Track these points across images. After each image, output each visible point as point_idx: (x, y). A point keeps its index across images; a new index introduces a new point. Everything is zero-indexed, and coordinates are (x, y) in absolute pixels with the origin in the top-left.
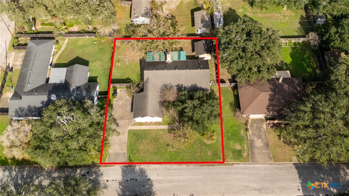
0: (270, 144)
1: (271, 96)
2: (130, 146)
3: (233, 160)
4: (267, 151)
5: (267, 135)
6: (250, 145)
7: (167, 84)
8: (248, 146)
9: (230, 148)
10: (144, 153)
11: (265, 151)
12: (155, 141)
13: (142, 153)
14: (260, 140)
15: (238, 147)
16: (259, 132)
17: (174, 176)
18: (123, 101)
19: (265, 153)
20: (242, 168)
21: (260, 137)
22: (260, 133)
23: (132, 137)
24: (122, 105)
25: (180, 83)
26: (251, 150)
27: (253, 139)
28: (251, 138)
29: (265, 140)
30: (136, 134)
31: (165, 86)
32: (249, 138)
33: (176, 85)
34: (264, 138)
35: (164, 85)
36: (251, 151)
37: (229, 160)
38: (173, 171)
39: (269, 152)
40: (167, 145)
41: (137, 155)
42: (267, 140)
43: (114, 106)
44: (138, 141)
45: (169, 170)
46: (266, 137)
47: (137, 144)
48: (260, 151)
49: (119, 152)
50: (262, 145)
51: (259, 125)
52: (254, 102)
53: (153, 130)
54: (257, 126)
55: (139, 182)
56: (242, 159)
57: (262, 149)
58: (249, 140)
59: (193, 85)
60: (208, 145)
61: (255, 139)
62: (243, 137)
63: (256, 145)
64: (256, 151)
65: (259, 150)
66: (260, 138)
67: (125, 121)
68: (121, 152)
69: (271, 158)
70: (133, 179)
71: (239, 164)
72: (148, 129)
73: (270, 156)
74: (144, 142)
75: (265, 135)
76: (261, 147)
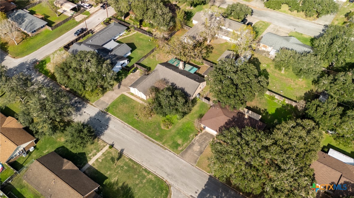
0: (204, 153)
1: (229, 121)
2: (115, 102)
3: (169, 147)
4: (197, 156)
5: (207, 147)
6: (189, 146)
7: (167, 79)
8: (187, 145)
9: (174, 139)
11: (196, 155)
12: (131, 108)
13: (118, 110)
14: (199, 147)
15: (180, 142)
16: (203, 142)
17: (123, 133)
18: (135, 77)
19: (195, 156)
20: (170, 155)
21: (201, 145)
22: (203, 143)
23: (121, 99)
24: (132, 79)
25: (175, 83)
26: (187, 148)
27: (195, 143)
28: (194, 142)
29: (203, 149)
30: (125, 98)
32: (193, 141)
33: (172, 82)
34: (203, 147)
35: (164, 78)
36: (186, 150)
37: (166, 145)
38: (125, 130)
39: (198, 157)
40: (136, 114)
41: (114, 109)
42: (204, 149)
43: (127, 77)
44: (122, 102)
45: (124, 128)
46: (205, 147)
47: (120, 104)
48: (192, 153)
50: (198, 150)
51: (207, 138)
52: (213, 119)
53: (136, 102)
54: (205, 137)
55: (101, 123)
56: (175, 150)
57: (195, 152)
58: (191, 142)
59: (182, 88)
60: (162, 129)
61: (197, 144)
62: (189, 138)
63: (194, 148)
64: (190, 151)
65: (193, 152)
66: (200, 146)
67: (125, 88)
68: (107, 102)
69: (196, 162)
70: (99, 120)
71: (170, 151)
72: (134, 99)
73: (196, 160)
74: (125, 105)
75: (206, 146)
76: (196, 151)
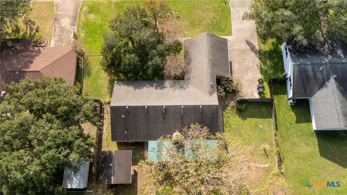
0: (52, 21)
4: (58, 13)
5: (53, 31)
6: (76, 19)
7: (179, 89)
8: (79, 18)
9: (102, 16)
10: (208, 8)
11: (61, 13)
12: (195, 22)
13: (210, 7)
14: (63, 25)
15: (92, 17)
16: (61, 36)
19: (61, 11)
21: (62, 29)
22: (61, 33)
23: (225, 26)
25: (159, 90)
26: (77, 14)
27: (71, 27)
28: (73, 27)
29: (56, 26)
30: (221, 31)
31: (182, 88)
32: (76, 28)
33: (165, 89)
34: (57, 28)
35: (184, 88)
36: (77, 12)
39: (56, 12)
40: (179, 18)
41: (217, 5)
42: (55, 26)
44: (217, 22)
46: (55, 30)
47: (218, 18)
48: (67, 13)
49: (240, 8)
50: (62, 20)
51: (60, 44)
54: (62, 43)
56: (90, 3)
57: (64, 16)
58: (77, 25)
61: (68, 27)
62: (82, 29)
63: (69, 20)
64: (71, 13)
65: (67, 15)
66: (63, 27)
68: (238, 8)
69: (56, 5)
73: (57, 8)
74: (209, 21)
75: (55, 32)
76: (64, 17)
